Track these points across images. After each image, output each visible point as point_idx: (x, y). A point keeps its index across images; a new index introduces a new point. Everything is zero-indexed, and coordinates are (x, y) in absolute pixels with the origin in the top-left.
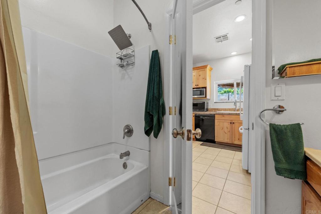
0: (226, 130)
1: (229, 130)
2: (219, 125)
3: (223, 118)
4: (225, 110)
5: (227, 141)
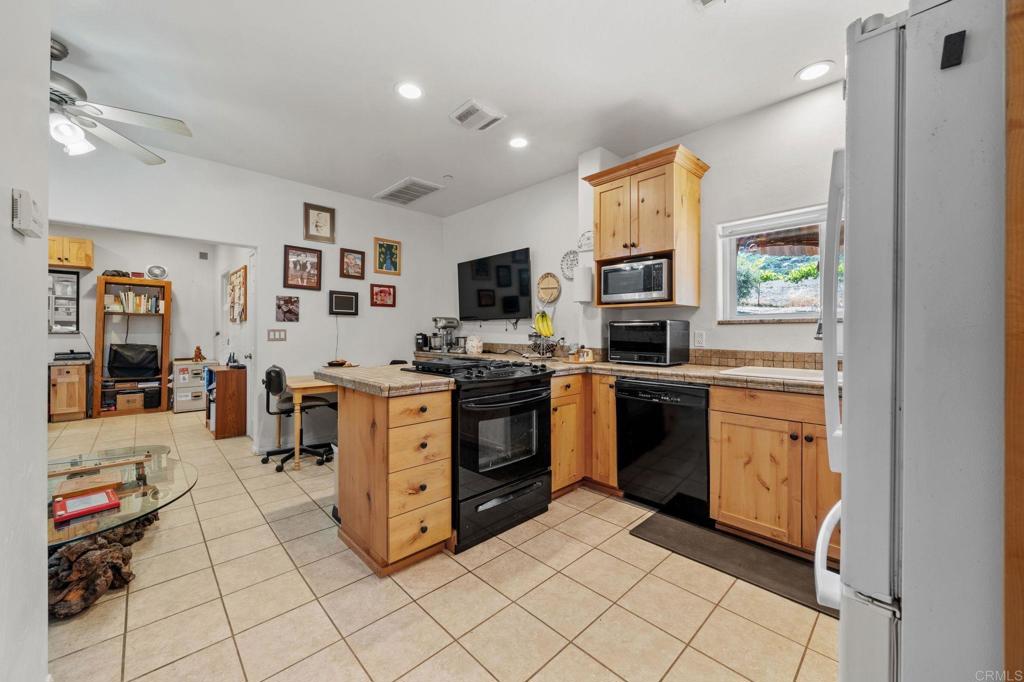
0: (768, 473)
1: (784, 473)
2: (729, 439)
3: (749, 407)
4: (772, 359)
5: (773, 527)
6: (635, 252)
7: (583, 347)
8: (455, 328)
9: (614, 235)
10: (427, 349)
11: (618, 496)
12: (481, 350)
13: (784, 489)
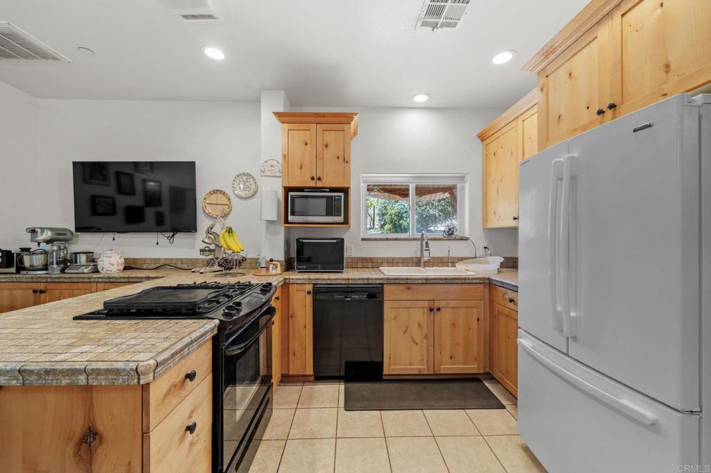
0: (417, 334)
1: (425, 332)
2: (395, 319)
5: (420, 367)
6: (320, 184)
7: (271, 260)
8: (66, 241)
9: (301, 167)
10: (13, 270)
11: (309, 381)
12: (121, 267)
13: (425, 341)
